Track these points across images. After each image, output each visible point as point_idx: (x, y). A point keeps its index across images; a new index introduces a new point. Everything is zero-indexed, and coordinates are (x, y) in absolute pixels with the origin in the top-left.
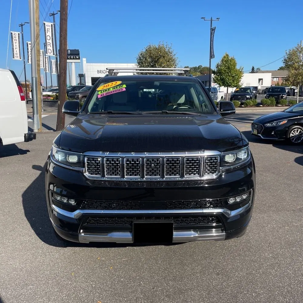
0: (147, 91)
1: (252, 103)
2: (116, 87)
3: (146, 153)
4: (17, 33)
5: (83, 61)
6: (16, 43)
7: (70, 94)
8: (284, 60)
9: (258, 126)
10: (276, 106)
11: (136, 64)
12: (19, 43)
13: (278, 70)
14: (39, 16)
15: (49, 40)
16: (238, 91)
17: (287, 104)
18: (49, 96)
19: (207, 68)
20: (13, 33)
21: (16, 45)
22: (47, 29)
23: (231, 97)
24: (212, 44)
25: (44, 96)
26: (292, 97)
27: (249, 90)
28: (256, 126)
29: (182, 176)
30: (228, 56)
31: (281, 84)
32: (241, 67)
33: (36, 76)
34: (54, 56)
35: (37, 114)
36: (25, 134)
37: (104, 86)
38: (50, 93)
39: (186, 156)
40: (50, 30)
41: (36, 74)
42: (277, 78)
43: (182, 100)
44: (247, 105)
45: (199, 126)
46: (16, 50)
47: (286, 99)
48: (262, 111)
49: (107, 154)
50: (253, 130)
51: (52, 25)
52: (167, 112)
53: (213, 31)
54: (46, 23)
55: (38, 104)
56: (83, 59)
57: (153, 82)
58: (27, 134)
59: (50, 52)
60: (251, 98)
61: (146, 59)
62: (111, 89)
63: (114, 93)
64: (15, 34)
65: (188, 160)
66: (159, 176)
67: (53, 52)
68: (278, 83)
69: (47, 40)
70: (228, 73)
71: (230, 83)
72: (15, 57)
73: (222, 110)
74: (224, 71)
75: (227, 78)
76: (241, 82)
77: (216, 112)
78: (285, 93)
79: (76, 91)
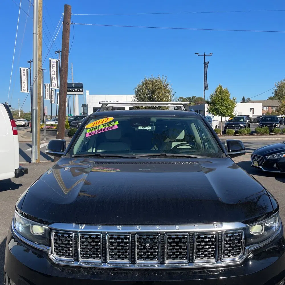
0: (143, 128)
1: (246, 132)
2: (107, 124)
3: (137, 227)
4: (26, 69)
5: (86, 93)
6: (24, 78)
7: (72, 123)
8: (274, 92)
9: (258, 158)
10: (270, 134)
11: (134, 95)
12: (27, 78)
13: (268, 100)
14: (41, 52)
15: (54, 75)
16: (231, 120)
17: (281, 133)
18: (52, 125)
19: (201, 99)
20: (22, 69)
21: (24, 79)
22: (53, 65)
23: (225, 126)
24: (205, 77)
25: (47, 125)
26: (284, 125)
27: (243, 119)
28: (256, 158)
29: (191, 261)
30: (222, 87)
31: (272, 113)
32: (234, 98)
33: (36, 108)
34: (58, 89)
35: (36, 145)
36: (16, 170)
37: (94, 123)
38: (53, 123)
39: (197, 232)
40: (55, 66)
41: (36, 107)
42: (267, 108)
43: (182, 135)
44: (241, 133)
45: (206, 172)
46: (24, 83)
47: (279, 128)
48: (257, 139)
49: (82, 228)
50: (253, 162)
51: (57, 62)
52: (166, 155)
53: (206, 65)
54: (52, 60)
55: (37, 136)
56: (86, 91)
57: (150, 119)
58: (18, 169)
59: (54, 85)
60: (245, 127)
61: (143, 91)
62: (102, 127)
63: (104, 131)
64: (24, 70)
65: (199, 238)
66: (157, 260)
67: (58, 85)
68: (268, 112)
69: (52, 75)
70: (221, 103)
71: (224, 113)
72: (23, 90)
73: (230, 151)
74: (218, 101)
75: (220, 108)
76: (235, 111)
77: (224, 154)
78: (278, 122)
79: (78, 121)
